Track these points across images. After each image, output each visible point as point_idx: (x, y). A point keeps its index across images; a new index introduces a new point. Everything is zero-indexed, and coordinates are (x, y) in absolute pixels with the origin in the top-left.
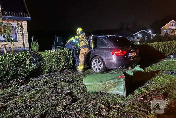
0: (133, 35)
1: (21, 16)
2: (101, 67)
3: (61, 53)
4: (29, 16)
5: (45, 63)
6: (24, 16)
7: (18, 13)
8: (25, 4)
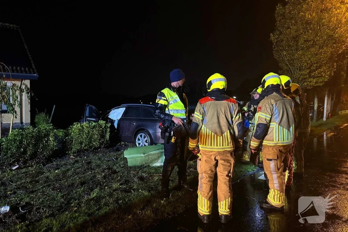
1: (22, 72)
2: (147, 142)
3: (94, 127)
4: (35, 73)
5: (73, 141)
6: (26, 72)
7: (16, 68)
8: (29, 53)
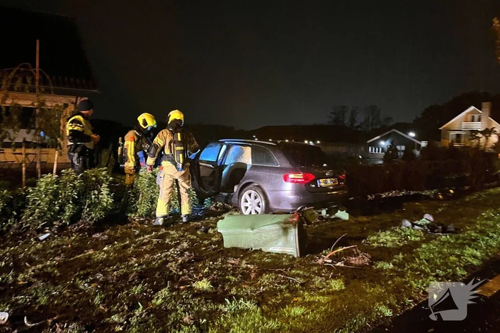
0: (369, 142)
1: (77, 87)
2: (259, 206)
4: (95, 89)
6: (83, 87)
7: (69, 79)
